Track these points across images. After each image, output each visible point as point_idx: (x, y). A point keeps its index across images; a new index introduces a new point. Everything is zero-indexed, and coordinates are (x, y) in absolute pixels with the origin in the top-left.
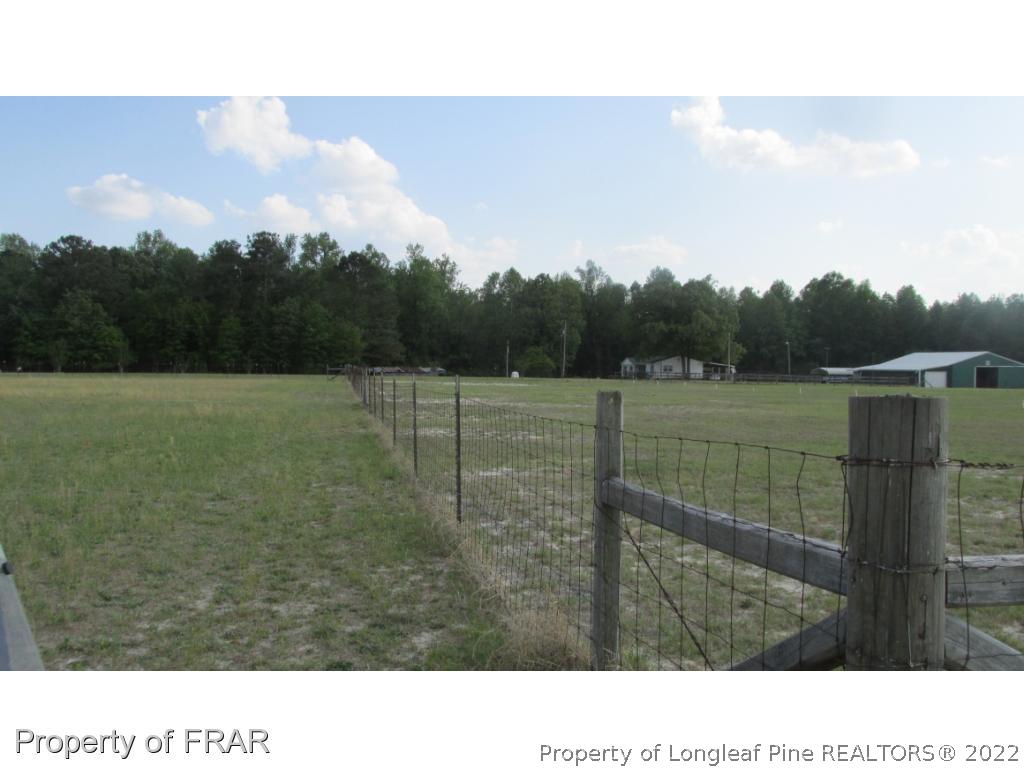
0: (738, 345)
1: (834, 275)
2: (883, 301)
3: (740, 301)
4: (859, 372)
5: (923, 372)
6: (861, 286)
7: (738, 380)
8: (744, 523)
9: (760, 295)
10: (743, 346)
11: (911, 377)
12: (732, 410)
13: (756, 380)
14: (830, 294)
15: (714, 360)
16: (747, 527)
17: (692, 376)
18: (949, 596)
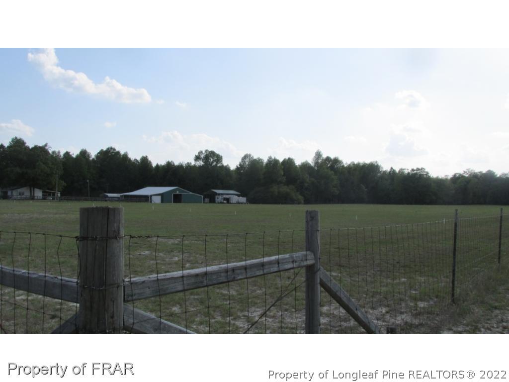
0: (62, 182)
1: (111, 148)
2: (134, 162)
3: (63, 158)
4: (123, 196)
5: (151, 196)
6: (124, 155)
7: (62, 200)
8: (34, 274)
9: (74, 156)
10: (65, 182)
11: (146, 199)
12: (57, 216)
13: (71, 200)
14: (110, 158)
15: (48, 189)
16: (35, 276)
17: (36, 198)
18: (125, 297)
